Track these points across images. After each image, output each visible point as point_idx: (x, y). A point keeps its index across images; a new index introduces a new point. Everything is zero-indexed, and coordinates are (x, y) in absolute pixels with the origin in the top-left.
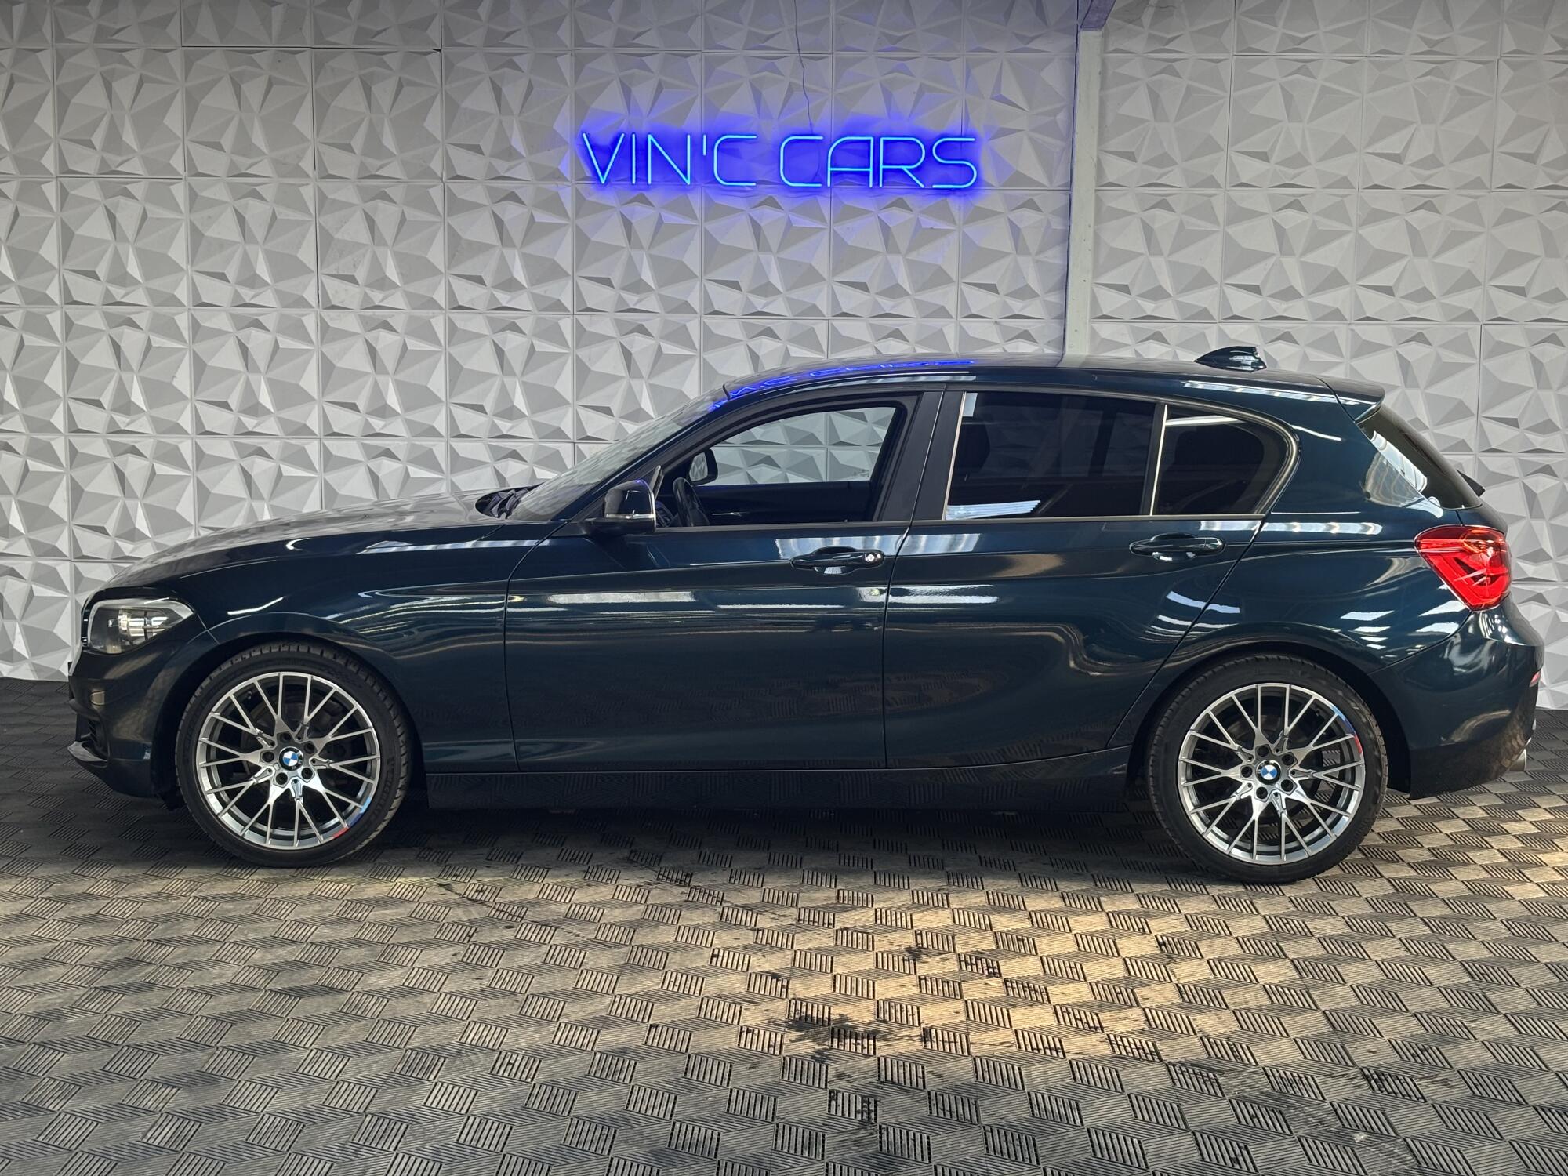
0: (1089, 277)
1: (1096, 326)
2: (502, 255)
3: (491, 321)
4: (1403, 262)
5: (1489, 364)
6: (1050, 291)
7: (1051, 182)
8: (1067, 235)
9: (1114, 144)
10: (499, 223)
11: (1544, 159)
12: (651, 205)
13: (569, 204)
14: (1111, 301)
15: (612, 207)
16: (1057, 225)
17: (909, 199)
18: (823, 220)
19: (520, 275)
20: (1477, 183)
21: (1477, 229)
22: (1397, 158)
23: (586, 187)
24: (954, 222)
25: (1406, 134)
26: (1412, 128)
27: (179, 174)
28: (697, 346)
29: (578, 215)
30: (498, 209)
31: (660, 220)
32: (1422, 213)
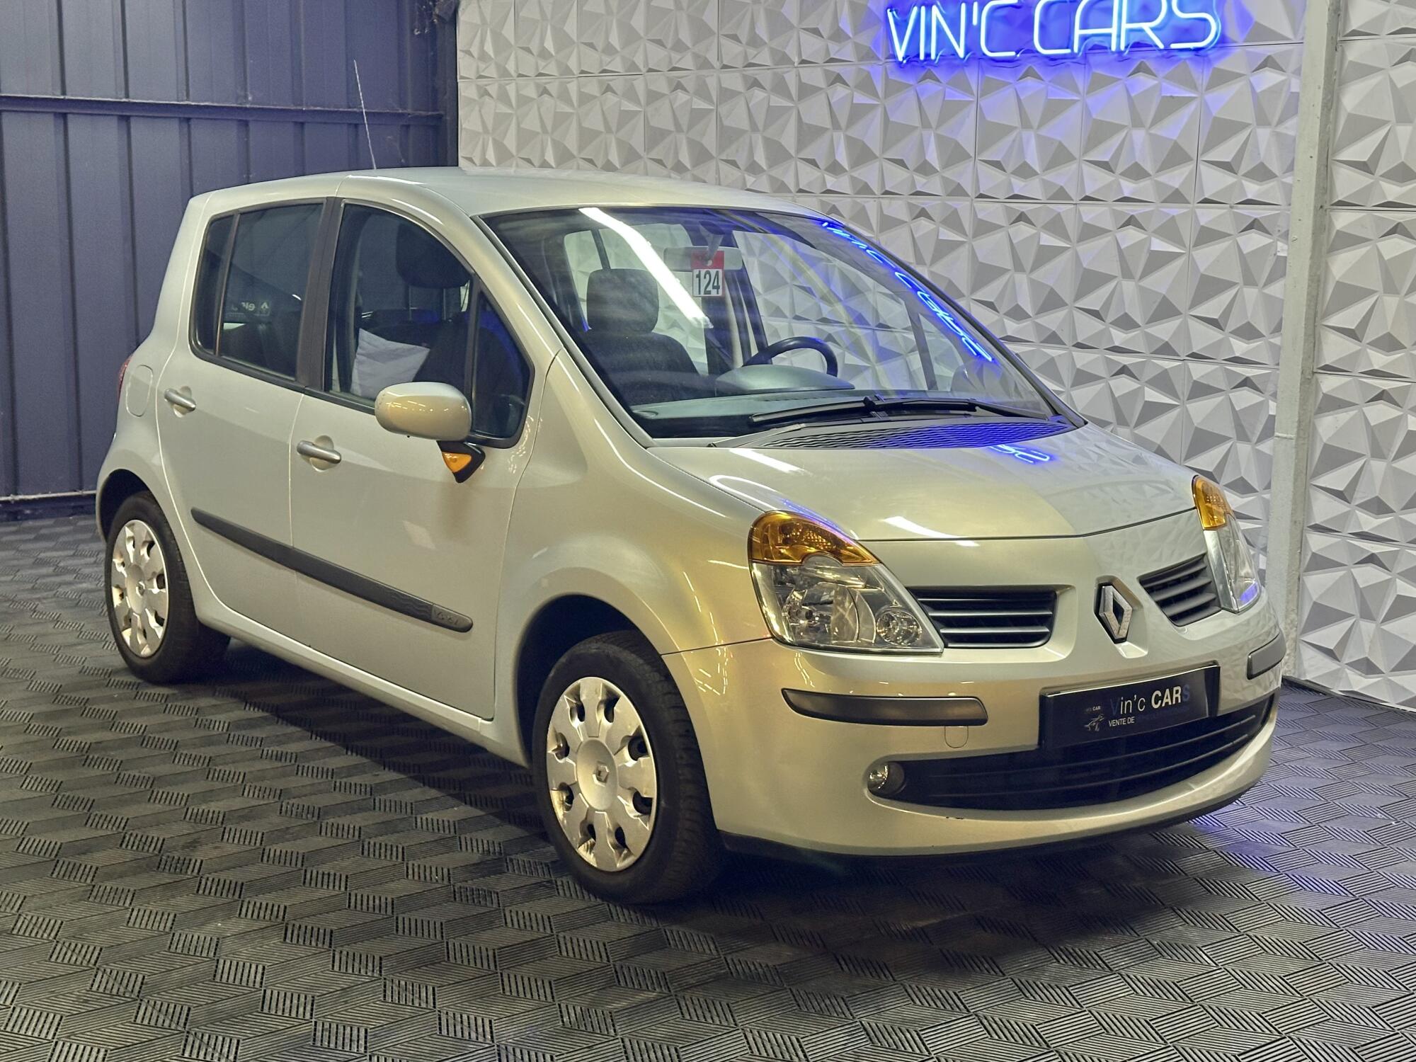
0: (1316, 152)
2: (832, 139)
7: (1296, 35)
10: (831, 106)
12: (938, 81)
13: (879, 86)
14: (1351, 184)
15: (911, 85)
17: (1150, 64)
18: (1078, 92)
19: (842, 157)
24: (1196, 90)
27: (640, 71)
28: (967, 232)
29: (887, 95)
30: (830, 92)
31: (946, 96)
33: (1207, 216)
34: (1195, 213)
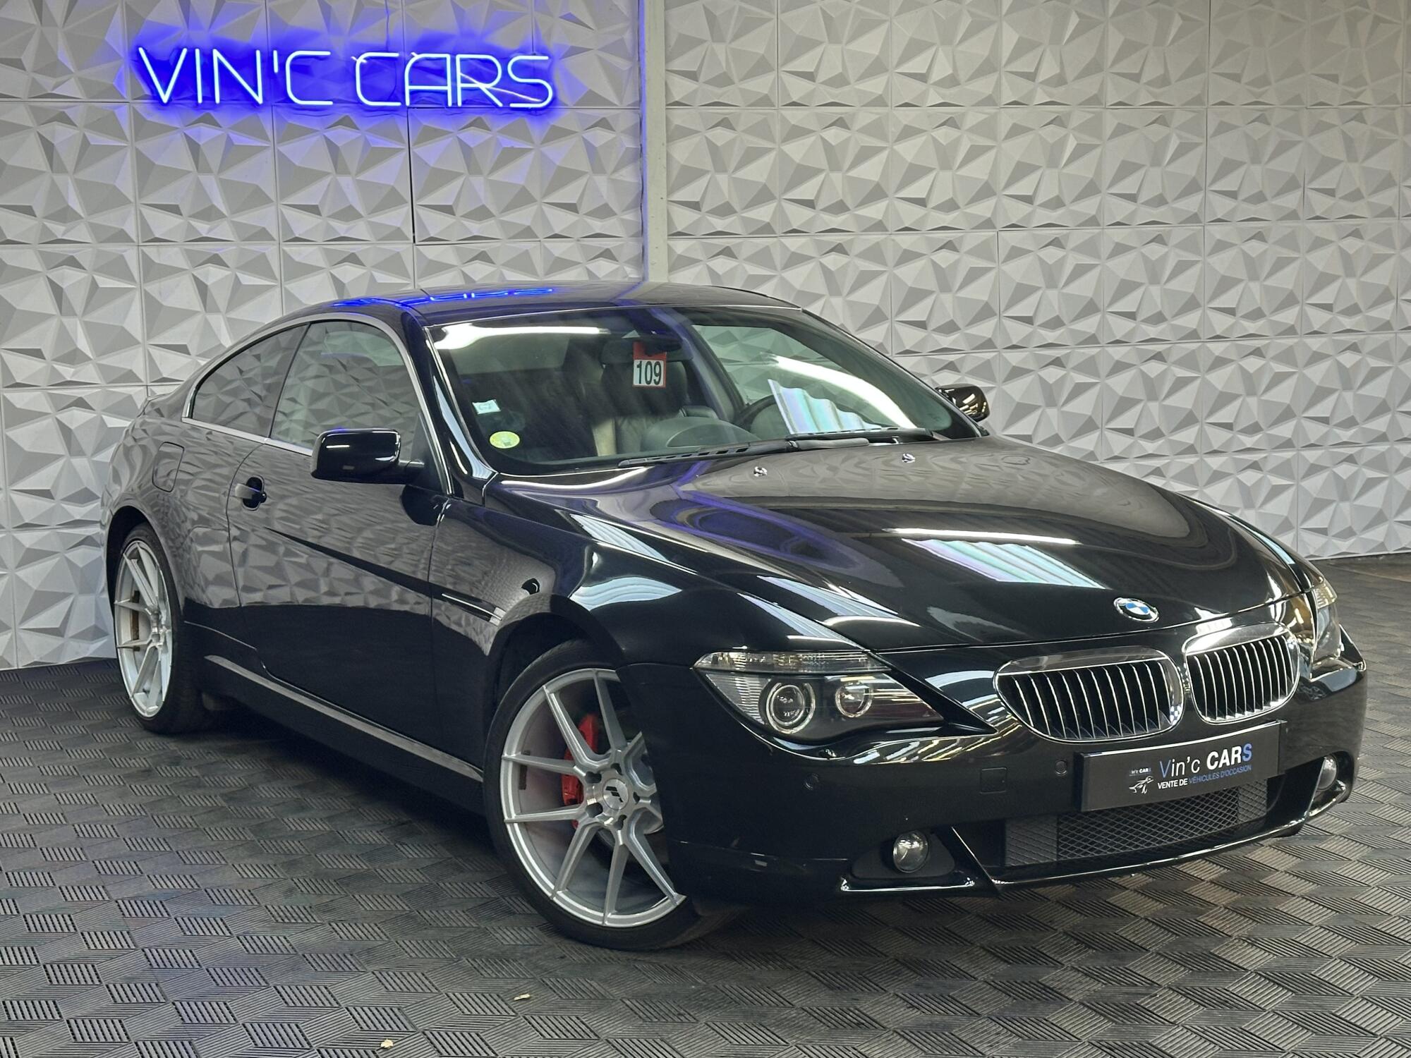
0: (665, 196)
1: (671, 243)
2: (53, 184)
3: (45, 257)
4: (931, 176)
5: (1005, 267)
6: (628, 208)
7: (621, 101)
8: (640, 153)
9: (677, 64)
10: (49, 148)
11: (1040, 78)
12: (217, 125)
13: (127, 127)
14: (684, 219)
16: (629, 144)
17: (487, 118)
18: (401, 141)
19: (75, 203)
20: (989, 101)
21: (989, 143)
22: (922, 78)
23: (144, 107)
24: (533, 142)
25: (927, 56)
26: (934, 49)
28: (278, 277)
29: (137, 136)
30: (45, 130)
31: (229, 141)
32: (944, 129)
33: (559, 249)
34: (545, 247)
